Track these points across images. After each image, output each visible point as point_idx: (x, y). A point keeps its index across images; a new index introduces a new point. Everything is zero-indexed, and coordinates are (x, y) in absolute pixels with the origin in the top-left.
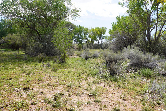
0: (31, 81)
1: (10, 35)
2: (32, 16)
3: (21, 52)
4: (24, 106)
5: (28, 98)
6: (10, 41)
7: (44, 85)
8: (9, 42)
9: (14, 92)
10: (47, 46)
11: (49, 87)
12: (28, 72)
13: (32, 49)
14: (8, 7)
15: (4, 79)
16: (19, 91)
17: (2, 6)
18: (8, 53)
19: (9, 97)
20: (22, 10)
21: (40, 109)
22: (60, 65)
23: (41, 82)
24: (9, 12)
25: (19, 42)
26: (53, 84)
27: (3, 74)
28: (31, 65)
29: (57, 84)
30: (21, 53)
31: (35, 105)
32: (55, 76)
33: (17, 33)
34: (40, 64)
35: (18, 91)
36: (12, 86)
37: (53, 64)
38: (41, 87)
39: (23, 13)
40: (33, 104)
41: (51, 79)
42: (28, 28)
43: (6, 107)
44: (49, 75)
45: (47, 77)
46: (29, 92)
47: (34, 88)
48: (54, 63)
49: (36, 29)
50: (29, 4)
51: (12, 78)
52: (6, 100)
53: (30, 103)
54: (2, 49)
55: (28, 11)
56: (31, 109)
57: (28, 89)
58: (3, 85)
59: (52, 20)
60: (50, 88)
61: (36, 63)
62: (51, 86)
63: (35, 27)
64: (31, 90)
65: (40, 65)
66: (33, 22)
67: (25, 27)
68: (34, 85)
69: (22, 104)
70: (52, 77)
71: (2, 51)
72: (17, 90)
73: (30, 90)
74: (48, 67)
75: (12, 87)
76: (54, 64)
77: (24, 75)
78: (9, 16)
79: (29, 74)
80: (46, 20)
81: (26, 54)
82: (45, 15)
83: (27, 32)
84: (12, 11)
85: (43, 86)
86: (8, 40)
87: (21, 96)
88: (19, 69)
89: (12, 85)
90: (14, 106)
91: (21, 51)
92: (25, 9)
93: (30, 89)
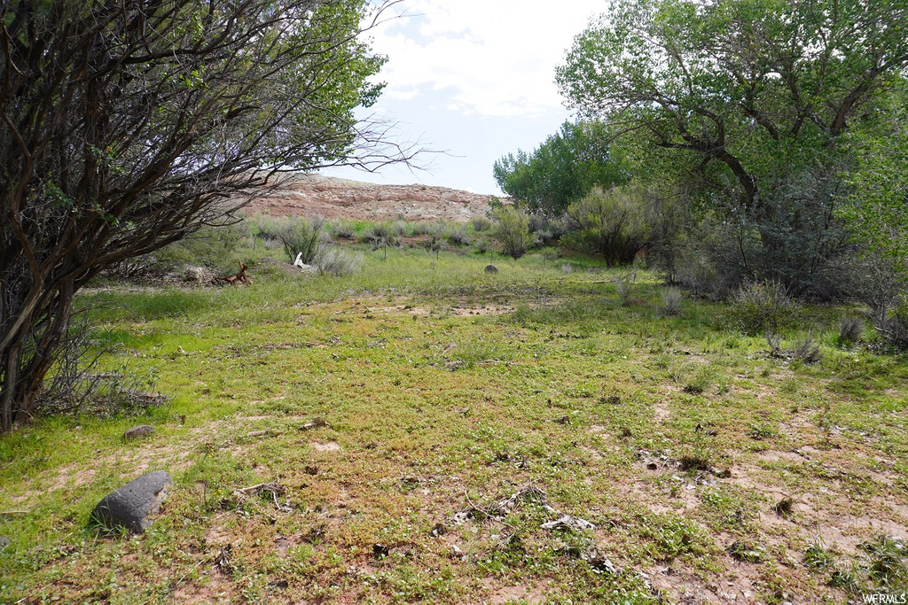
0: (713, 430)
1: (598, 191)
2: (711, 84)
3: (644, 277)
4: (690, 550)
5: (708, 515)
6: (598, 219)
7: (791, 469)
8: (591, 225)
9: (636, 466)
10: (792, 242)
11: (826, 483)
12: (690, 379)
13: (703, 260)
14: (600, 61)
15: (587, 396)
16: (658, 465)
17: (575, 61)
18: (587, 278)
19: (620, 487)
20: (659, 62)
21: (785, 596)
22: (884, 361)
23: (773, 446)
24: (602, 85)
25: (635, 223)
26: (855, 477)
27: (581, 372)
28: (704, 343)
29: (880, 478)
30: (647, 282)
31: (753, 567)
32: (860, 429)
33: (629, 179)
34: (753, 347)
35: (652, 467)
36: (625, 435)
37: (837, 353)
38: (777, 474)
39: (665, 77)
40: (738, 557)
41: (833, 440)
42: (686, 151)
43: (613, 526)
44: (814, 413)
45: (807, 425)
46: (712, 486)
47: (734, 471)
48: (839, 346)
49: (730, 150)
50: (698, 22)
51: (622, 397)
52: (608, 496)
53: (719, 546)
54: (564, 260)
55: (687, 58)
56: (732, 578)
57: (704, 468)
58: (589, 424)
59: (833, 80)
60: (832, 493)
61: (731, 337)
62: (837, 484)
63: (721, 142)
64: (719, 476)
65: (751, 351)
66: (712, 116)
67: (671, 146)
68: (735, 454)
69: (686, 539)
70: (836, 431)
71: (564, 268)
72: (647, 461)
73: (711, 476)
74: (804, 367)
75: (626, 441)
76: (846, 354)
77: (673, 389)
78: (601, 102)
79: (700, 391)
80: (794, 91)
81: (671, 283)
82: (786, 60)
83: (677, 169)
84: (615, 75)
85: (787, 473)
86: (590, 217)
87: (673, 494)
88: (646, 357)
89: (627, 433)
90: (645, 536)
91: (646, 269)
92: (674, 54)
93: (713, 473)
